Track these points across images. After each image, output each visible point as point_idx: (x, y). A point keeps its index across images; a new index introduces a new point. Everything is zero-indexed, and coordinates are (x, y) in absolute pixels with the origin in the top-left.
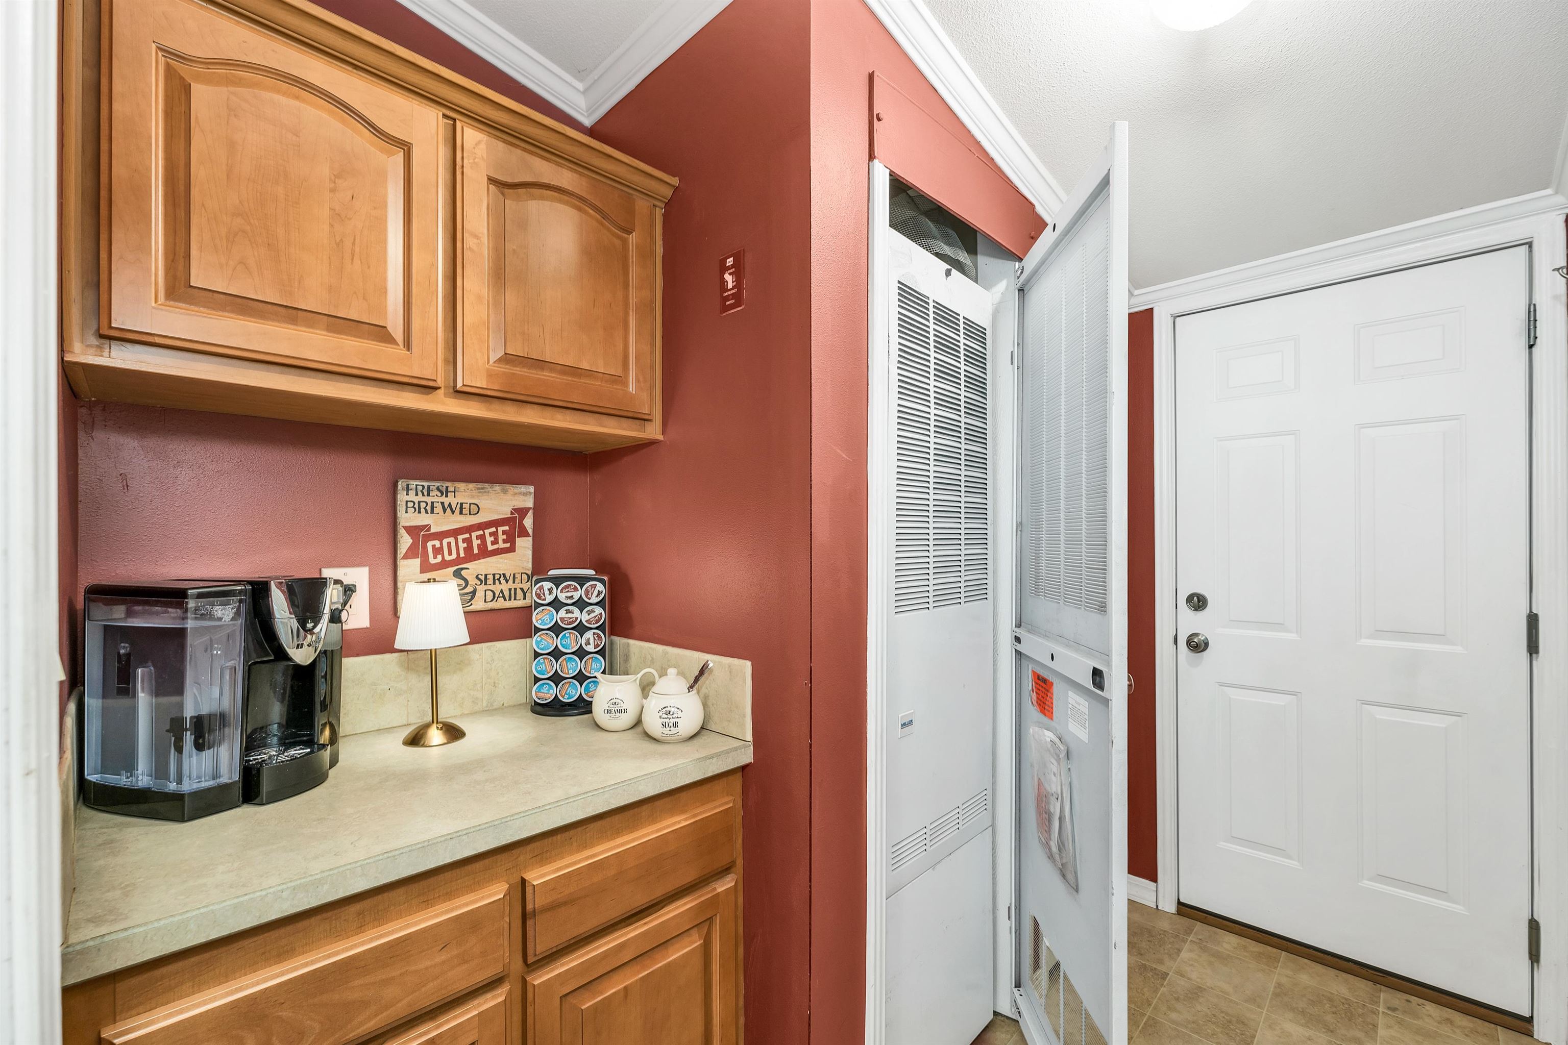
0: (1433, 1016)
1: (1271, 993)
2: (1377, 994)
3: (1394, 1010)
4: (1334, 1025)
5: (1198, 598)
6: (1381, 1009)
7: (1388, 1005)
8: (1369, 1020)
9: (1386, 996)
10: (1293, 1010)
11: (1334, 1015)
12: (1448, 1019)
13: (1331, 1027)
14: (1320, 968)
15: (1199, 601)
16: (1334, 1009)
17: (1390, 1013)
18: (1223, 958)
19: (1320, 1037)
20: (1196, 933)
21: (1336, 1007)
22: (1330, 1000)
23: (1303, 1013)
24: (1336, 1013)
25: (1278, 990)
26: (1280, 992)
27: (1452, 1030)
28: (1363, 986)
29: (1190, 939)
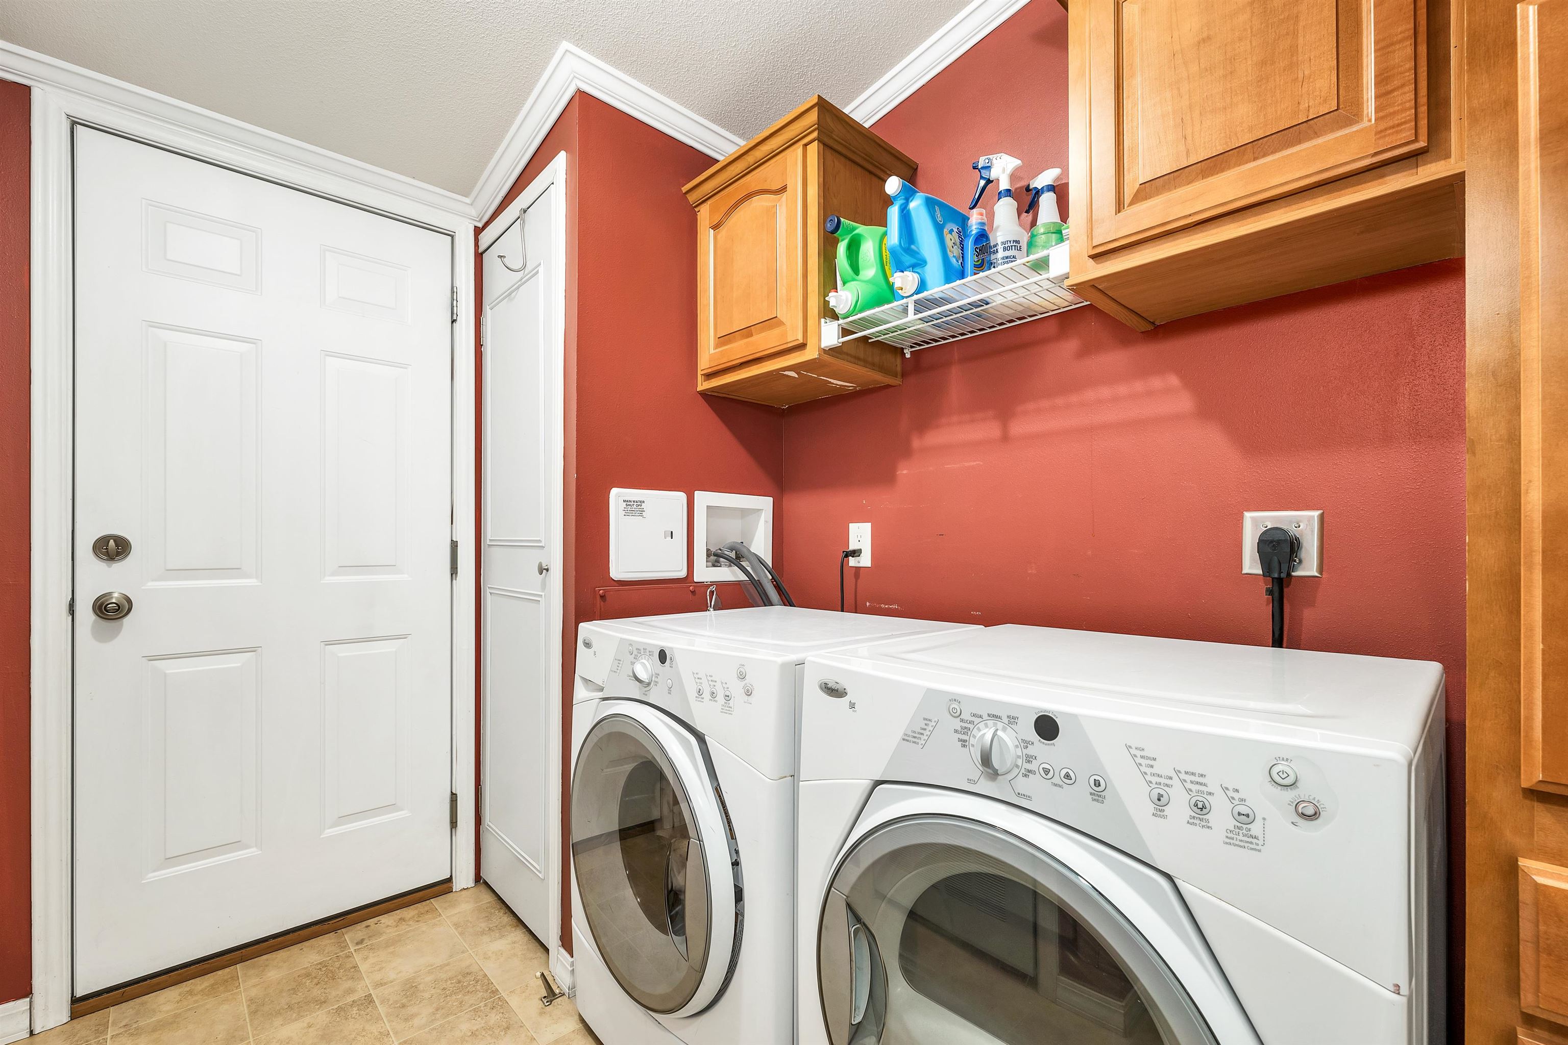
0: (390, 925)
1: (247, 1015)
2: (343, 939)
3: (361, 942)
4: (323, 995)
5: (115, 541)
6: (352, 950)
7: (355, 942)
8: (348, 966)
9: (350, 935)
10: (279, 1013)
11: (318, 986)
12: (400, 919)
13: (322, 998)
14: (282, 954)
15: (117, 545)
16: (316, 981)
17: (360, 946)
18: (171, 1023)
19: (318, 1016)
20: (114, 1023)
21: (315, 978)
22: (308, 975)
23: (290, 1007)
24: (319, 983)
25: (253, 1007)
26: (257, 1008)
27: (407, 925)
28: (326, 942)
29: (109, 1036)
